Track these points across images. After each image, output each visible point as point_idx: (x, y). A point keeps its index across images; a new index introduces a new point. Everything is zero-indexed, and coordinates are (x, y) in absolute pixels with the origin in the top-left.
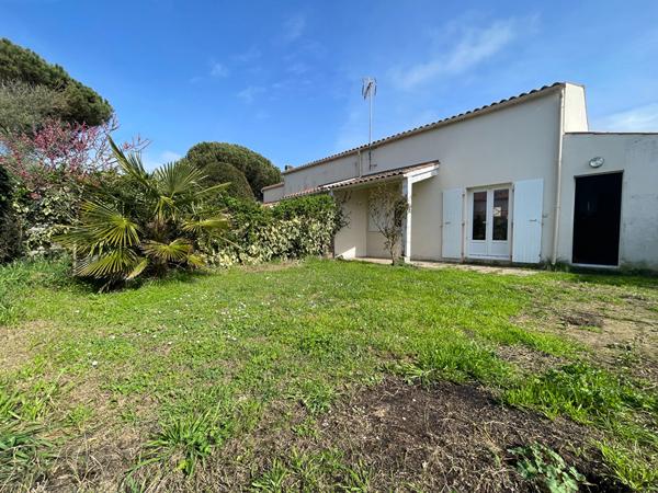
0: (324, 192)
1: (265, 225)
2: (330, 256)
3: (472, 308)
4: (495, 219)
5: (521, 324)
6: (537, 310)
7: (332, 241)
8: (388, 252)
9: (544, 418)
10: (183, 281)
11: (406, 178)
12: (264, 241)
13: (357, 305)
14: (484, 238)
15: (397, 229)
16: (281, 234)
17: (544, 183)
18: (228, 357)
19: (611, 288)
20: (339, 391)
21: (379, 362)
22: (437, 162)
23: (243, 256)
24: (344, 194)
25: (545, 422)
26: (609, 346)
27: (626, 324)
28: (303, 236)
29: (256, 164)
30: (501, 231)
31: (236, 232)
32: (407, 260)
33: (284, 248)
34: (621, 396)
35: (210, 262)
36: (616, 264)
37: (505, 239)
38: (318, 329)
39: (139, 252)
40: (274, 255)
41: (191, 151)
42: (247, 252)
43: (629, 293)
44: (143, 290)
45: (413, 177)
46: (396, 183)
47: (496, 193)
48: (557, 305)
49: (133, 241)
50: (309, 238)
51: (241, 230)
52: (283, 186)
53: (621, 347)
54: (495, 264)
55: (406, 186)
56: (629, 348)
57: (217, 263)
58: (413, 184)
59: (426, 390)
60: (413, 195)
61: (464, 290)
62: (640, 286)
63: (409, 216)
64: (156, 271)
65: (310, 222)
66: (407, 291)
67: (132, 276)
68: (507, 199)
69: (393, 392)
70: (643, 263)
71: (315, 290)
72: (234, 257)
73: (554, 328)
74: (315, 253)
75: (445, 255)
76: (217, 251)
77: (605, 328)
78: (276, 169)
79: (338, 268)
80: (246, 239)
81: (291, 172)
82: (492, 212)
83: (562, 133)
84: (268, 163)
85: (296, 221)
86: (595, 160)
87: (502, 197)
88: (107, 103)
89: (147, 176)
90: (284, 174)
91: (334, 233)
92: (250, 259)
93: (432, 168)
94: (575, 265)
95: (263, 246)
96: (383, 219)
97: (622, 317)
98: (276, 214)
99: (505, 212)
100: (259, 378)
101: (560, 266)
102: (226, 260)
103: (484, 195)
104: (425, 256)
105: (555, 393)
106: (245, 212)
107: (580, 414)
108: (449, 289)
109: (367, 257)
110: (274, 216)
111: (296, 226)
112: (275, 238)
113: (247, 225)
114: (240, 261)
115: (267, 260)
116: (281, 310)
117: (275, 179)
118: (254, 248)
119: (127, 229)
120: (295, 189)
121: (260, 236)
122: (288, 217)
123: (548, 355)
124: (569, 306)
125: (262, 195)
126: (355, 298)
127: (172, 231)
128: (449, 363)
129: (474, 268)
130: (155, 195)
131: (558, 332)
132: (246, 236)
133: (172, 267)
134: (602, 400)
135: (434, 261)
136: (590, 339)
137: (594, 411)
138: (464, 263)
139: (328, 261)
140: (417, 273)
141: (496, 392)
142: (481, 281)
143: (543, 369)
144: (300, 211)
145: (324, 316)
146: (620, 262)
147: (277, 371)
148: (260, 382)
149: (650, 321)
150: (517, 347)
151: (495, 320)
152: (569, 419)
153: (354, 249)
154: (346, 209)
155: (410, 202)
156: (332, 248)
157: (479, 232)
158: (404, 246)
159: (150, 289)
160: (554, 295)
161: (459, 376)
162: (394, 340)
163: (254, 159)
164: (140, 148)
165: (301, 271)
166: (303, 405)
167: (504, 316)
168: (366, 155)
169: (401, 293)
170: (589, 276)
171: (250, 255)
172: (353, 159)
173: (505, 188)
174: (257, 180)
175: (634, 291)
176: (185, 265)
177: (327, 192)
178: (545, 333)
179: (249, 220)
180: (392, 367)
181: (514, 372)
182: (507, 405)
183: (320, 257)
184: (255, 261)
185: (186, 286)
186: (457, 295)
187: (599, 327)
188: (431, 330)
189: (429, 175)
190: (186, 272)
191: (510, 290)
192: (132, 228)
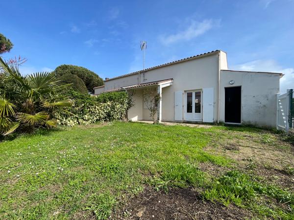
0: (123, 90)
1: (93, 105)
2: (126, 120)
3: (187, 144)
4: (196, 104)
5: (208, 151)
6: (213, 144)
7: (127, 113)
8: (151, 118)
9: (224, 206)
10: (43, 134)
11: (159, 85)
12: (92, 113)
13: (135, 145)
14: (191, 112)
15: (155, 108)
16: (101, 110)
17: (214, 89)
18: (54, 183)
19: (240, 132)
20: (118, 200)
21: (143, 177)
22: (172, 79)
23: (80, 120)
24: (132, 92)
25: (224, 208)
26: (243, 160)
27: (247, 148)
28: (112, 110)
29: (90, 76)
30: (198, 109)
31: (77, 109)
32: (160, 122)
33: (102, 116)
34: (254, 188)
35: (62, 124)
36: (240, 123)
37: (200, 112)
38: (113, 160)
39: (13, 119)
40: (97, 120)
41: (57, 68)
42: (83, 118)
43: (246, 135)
44: (15, 141)
45: (162, 85)
46: (155, 87)
47: (196, 93)
48: (221, 141)
49: (9, 114)
50: (115, 111)
51: (80, 108)
52: (104, 87)
53: (248, 160)
54: (196, 123)
55: (159, 89)
56: (251, 160)
57: (66, 124)
58: (162, 88)
59: (166, 194)
60: (162, 93)
61: (184, 135)
62: (249, 131)
63: (161, 102)
64: (26, 129)
65: (116, 104)
66: (159, 136)
67: (8, 133)
68: (200, 96)
69: (148, 197)
70: (249, 122)
71: (115, 138)
72: (75, 121)
73: (221, 152)
74: (118, 119)
75: (176, 119)
76: (66, 119)
77: (240, 151)
78: (101, 79)
79: (129, 126)
80: (82, 112)
81: (108, 80)
82: (194, 101)
83: (220, 70)
84: (97, 76)
85: (108, 103)
86: (231, 81)
87: (198, 95)
88: (9, 41)
89: (22, 78)
90: (105, 81)
91: (128, 109)
92: (84, 122)
93: (170, 81)
94: (226, 123)
95: (91, 115)
96: (149, 103)
97: (246, 145)
98: (98, 100)
99: (199, 101)
100: (71, 196)
101: (220, 124)
102: (71, 122)
103: (192, 93)
104: (168, 120)
105: (226, 190)
106: (82, 98)
107: (239, 202)
108: (178, 135)
109: (143, 120)
110: (98, 101)
111: (109, 106)
112: (98, 112)
113: (83, 105)
114: (79, 123)
115: (94, 122)
116: (95, 150)
117: (100, 83)
118: (86, 117)
119: (6, 106)
120: (109, 88)
121: (90, 111)
122: (105, 101)
123: (220, 166)
124: (226, 141)
125: (94, 91)
126: (135, 141)
127: (37, 108)
128: (177, 176)
129: (188, 125)
130: (27, 87)
131: (223, 154)
132: (82, 110)
133: (37, 127)
134: (247, 192)
135: (172, 122)
136: (235, 157)
137: (244, 199)
138: (184, 123)
139: (124, 122)
140: (164, 127)
141: (200, 191)
142: (191, 131)
143: (219, 174)
144: (111, 99)
145: (118, 152)
146: (242, 122)
147: (84, 190)
148: (71, 199)
149: (256, 147)
150: (207, 163)
151: (197, 150)
152: (234, 205)
153: (137, 117)
154: (133, 99)
155: (161, 96)
156: (126, 116)
157: (189, 110)
158: (159, 116)
159: (21, 140)
160: (220, 136)
161: (182, 183)
162: (151, 163)
163: (91, 74)
164: (20, 63)
165: (110, 128)
166: (94, 214)
167: (201, 147)
168: (142, 75)
169: (156, 138)
170: (231, 127)
171: (85, 120)
172: (136, 77)
173: (200, 91)
174: (92, 84)
175: (248, 134)
176: (44, 126)
177: (124, 90)
178: (218, 155)
179: (84, 102)
180: (149, 180)
181: (207, 178)
182: (206, 199)
183: (121, 121)
184: (87, 123)
185: (45, 137)
186: (181, 138)
187: (238, 150)
188: (169, 157)
189: (169, 85)
190: (46, 130)
191: (202, 135)
192: (10, 106)
